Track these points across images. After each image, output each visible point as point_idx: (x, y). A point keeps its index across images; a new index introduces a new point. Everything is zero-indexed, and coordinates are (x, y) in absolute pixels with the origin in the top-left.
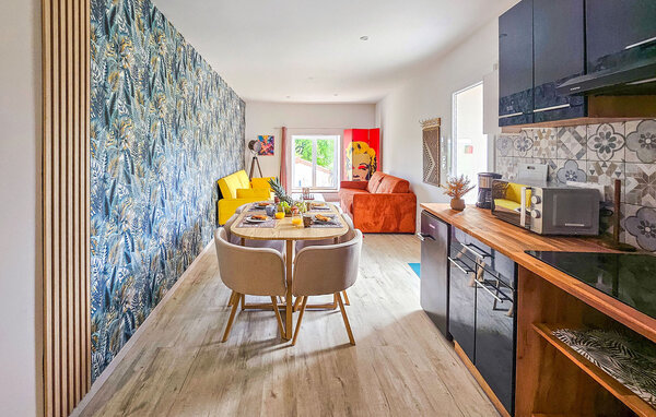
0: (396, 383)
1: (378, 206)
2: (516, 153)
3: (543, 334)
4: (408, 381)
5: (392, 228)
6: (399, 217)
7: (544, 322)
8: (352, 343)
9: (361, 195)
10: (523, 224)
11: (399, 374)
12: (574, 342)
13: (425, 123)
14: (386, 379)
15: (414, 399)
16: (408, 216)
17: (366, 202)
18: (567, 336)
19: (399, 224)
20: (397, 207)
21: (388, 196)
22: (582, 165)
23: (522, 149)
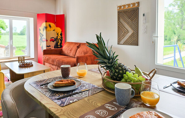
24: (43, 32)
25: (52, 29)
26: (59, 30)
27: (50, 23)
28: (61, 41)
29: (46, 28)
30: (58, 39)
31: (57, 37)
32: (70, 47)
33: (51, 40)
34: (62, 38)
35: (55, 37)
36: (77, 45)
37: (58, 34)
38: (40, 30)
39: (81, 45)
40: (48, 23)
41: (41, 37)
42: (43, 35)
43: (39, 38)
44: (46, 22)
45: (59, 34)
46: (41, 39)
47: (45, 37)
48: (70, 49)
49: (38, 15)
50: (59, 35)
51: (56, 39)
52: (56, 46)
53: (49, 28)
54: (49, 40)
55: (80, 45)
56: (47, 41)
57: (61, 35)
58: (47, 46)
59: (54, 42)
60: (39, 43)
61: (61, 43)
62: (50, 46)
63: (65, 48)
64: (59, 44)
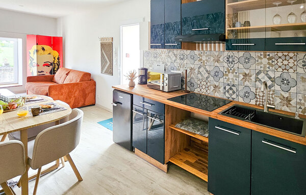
0: (114, 184)
1: (70, 92)
2: (153, 59)
3: (173, 128)
4: (119, 179)
5: (80, 105)
6: (85, 96)
7: (172, 124)
8: (80, 180)
9: (54, 86)
10: (161, 89)
11: (114, 178)
12: (181, 126)
13: (102, 39)
14: (108, 185)
15: (125, 185)
16: (91, 95)
17: (60, 90)
18: (179, 125)
19: (85, 101)
20: (83, 91)
21: (77, 84)
22: (175, 64)
23: (155, 57)
25: (46, 53)
26: (56, 54)
27: (43, 46)
28: (58, 65)
34: (59, 62)
37: (54, 58)
42: (33, 59)
44: (37, 44)
45: (56, 58)
46: (31, 63)
50: (56, 60)
53: (41, 51)
56: (38, 65)
57: (58, 59)
60: (28, 68)
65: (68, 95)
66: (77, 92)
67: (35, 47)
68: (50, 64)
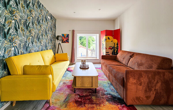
24: (104, 43)
25: (110, 41)
26: (116, 41)
27: (109, 36)
28: (117, 49)
29: (106, 40)
30: (115, 48)
31: (114, 46)
32: (123, 55)
33: (109, 49)
34: (118, 46)
35: (113, 46)
36: (130, 55)
37: (115, 44)
38: (102, 41)
39: (135, 55)
40: (107, 37)
41: (103, 46)
42: (104, 45)
43: (102, 47)
45: (116, 44)
46: (103, 47)
47: (105, 46)
48: (123, 57)
49: (101, 31)
50: (116, 45)
51: (113, 48)
52: (113, 53)
53: (108, 40)
54: (108, 48)
55: (133, 54)
56: (106, 49)
57: (117, 44)
58: (106, 53)
59: (111, 49)
61: (117, 51)
62: (108, 52)
63: (119, 56)
64: (115, 51)
65: (148, 86)
66: (159, 84)
67: (105, 37)
68: (112, 48)
